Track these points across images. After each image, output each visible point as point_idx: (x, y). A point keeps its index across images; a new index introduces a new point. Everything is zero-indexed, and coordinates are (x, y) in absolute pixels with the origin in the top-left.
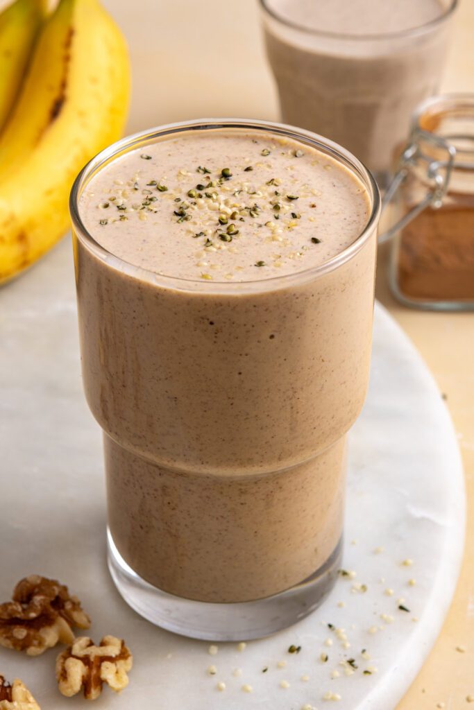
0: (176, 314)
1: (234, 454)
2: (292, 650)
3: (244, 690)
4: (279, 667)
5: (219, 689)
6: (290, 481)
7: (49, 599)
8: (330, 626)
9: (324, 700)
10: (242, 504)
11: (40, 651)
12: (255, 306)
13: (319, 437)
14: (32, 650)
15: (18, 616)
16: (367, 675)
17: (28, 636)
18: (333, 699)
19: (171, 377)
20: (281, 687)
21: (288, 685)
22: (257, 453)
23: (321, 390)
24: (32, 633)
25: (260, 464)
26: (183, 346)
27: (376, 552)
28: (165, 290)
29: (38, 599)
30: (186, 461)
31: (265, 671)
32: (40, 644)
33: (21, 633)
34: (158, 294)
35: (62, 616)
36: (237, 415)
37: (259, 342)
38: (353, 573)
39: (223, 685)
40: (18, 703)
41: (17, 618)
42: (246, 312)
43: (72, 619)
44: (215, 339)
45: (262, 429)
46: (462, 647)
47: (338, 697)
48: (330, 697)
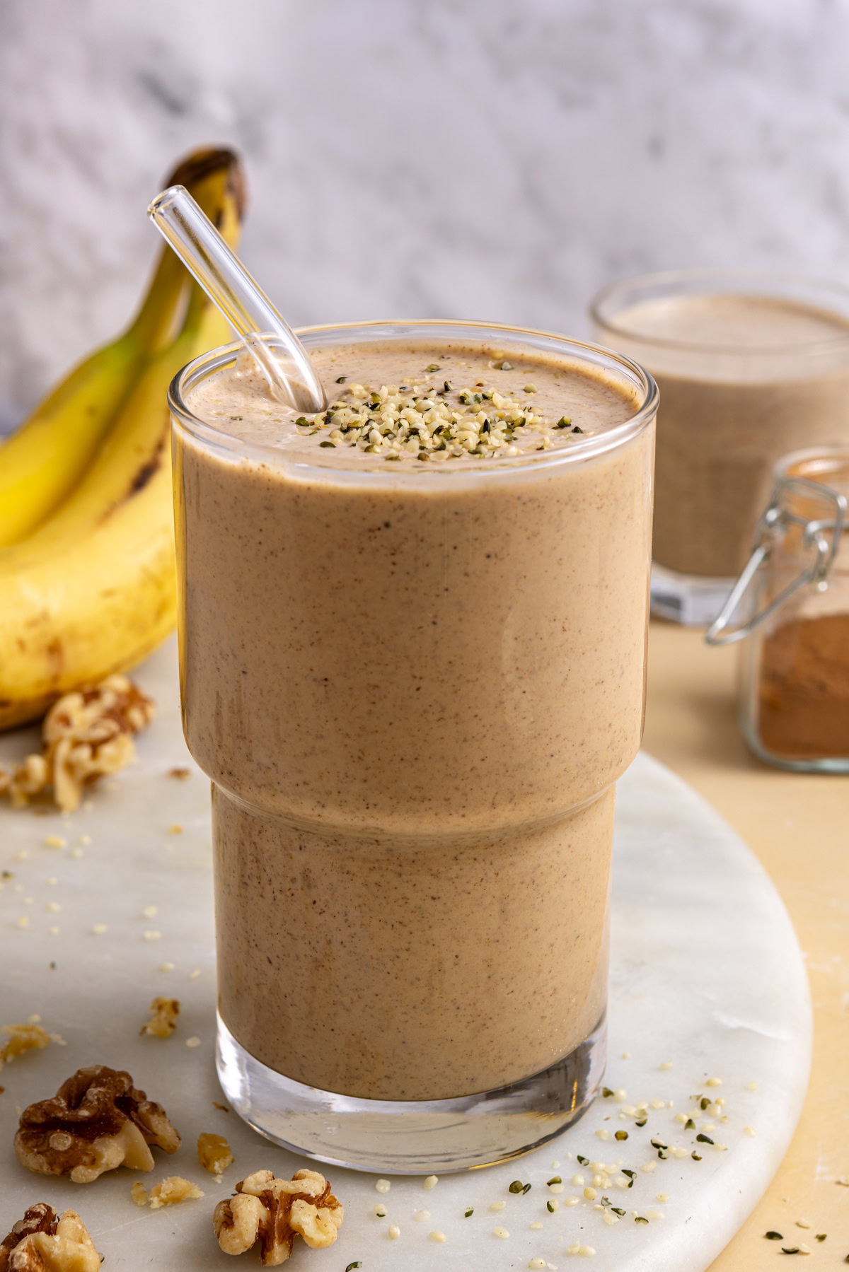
0: (328, 526)
1: (419, 788)
2: (515, 1188)
3: (432, 1238)
4: (492, 1210)
5: (390, 1236)
6: (512, 864)
7: (113, 1093)
8: (581, 1159)
9: (568, 1255)
10: (433, 898)
11: (94, 1174)
12: (456, 513)
13: (558, 776)
14: (81, 1173)
15: (60, 1115)
16: (641, 1223)
17: (73, 1147)
18: (581, 1254)
19: (319, 640)
20: (495, 1236)
21: (507, 1234)
22: (457, 789)
23: (563, 685)
24: (80, 1143)
25: (461, 812)
26: (339, 582)
27: (662, 1069)
28: (309, 489)
29: (94, 1092)
30: (341, 804)
31: (468, 1214)
32: (94, 1162)
33: (62, 1141)
34: (298, 497)
35: (132, 1120)
36: (425, 712)
37: (466, 575)
38: (622, 1093)
39: (397, 1231)
40: (62, 1238)
41: (57, 1119)
42: (443, 524)
43: (149, 1127)
44: (392, 568)
45: (465, 740)
46: (804, 1222)
47: (592, 1251)
48: (576, 1249)
